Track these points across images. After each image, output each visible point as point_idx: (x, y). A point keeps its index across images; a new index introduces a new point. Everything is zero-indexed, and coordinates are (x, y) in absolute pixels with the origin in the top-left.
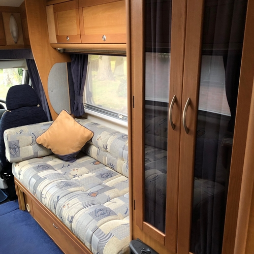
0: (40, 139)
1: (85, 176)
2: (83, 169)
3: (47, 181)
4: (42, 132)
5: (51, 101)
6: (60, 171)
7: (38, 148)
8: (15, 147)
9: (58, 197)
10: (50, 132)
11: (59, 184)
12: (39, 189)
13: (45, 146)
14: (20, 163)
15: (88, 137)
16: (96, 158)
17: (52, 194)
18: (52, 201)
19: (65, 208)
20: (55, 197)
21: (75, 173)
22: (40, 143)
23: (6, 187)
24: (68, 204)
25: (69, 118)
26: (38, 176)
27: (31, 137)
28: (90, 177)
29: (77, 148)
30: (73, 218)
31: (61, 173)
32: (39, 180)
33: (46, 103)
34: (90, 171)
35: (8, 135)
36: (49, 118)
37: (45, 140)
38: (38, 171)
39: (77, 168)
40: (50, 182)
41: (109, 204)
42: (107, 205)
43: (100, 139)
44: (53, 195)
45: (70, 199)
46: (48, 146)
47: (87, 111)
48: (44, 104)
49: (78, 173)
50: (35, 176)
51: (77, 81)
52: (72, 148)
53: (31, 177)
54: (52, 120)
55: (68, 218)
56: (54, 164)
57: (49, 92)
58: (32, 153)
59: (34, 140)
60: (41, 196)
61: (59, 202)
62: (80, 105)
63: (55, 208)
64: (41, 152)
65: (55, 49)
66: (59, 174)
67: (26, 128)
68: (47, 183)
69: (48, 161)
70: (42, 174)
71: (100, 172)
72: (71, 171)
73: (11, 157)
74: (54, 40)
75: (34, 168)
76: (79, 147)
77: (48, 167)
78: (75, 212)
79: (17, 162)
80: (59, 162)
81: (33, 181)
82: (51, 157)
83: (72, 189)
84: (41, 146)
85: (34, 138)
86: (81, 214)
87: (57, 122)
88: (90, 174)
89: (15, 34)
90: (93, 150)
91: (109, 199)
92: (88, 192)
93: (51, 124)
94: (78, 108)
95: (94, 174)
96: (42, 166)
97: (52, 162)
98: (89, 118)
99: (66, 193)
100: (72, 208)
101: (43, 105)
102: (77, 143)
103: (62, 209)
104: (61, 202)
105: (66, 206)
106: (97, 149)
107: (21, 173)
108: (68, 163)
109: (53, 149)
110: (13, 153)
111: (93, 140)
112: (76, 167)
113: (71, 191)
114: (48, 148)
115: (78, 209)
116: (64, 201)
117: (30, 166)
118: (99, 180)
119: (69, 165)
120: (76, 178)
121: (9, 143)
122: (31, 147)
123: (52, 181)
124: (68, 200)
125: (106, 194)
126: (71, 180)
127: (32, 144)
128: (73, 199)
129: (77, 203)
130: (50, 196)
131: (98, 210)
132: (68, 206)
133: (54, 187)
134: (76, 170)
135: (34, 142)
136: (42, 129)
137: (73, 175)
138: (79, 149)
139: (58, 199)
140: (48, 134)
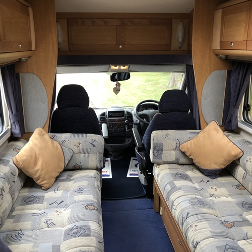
0: (184, 147)
1: (223, 199)
2: (223, 190)
3: (180, 193)
4: (187, 140)
5: (202, 110)
6: (197, 185)
7: (181, 155)
8: (159, 149)
9: (188, 213)
10: (195, 141)
11: (192, 199)
12: (173, 197)
13: (188, 155)
14: (161, 166)
15: (236, 156)
16: (241, 181)
17: (183, 208)
18: (181, 216)
19: (192, 229)
20: (184, 212)
21: (212, 191)
22: (183, 151)
23: (147, 184)
24: (196, 226)
25: (217, 131)
26: (174, 184)
27: (175, 142)
28: (229, 202)
29: (221, 164)
30: (198, 243)
31: (198, 187)
32: (174, 189)
33: (197, 110)
34: (230, 195)
35: (154, 136)
36: (198, 127)
37: (188, 148)
38: (175, 179)
39: (216, 187)
40: (184, 194)
41: (245, 244)
42: (241, 243)
43: (249, 161)
44: (183, 210)
45: (199, 220)
46: (190, 155)
47: (241, 125)
48: (196, 111)
49: (216, 193)
50: (171, 183)
51: (235, 92)
52: (216, 164)
53: (167, 183)
54: (200, 129)
55: (193, 241)
56: (193, 176)
57: (203, 99)
58: (173, 159)
59: (178, 146)
60: (172, 207)
61: (188, 220)
62: (234, 117)
63: (182, 225)
64: (183, 160)
65: (217, 55)
66: (196, 189)
67: (172, 133)
68: (181, 195)
69: (187, 170)
70: (179, 183)
71: (242, 200)
72: (209, 188)
73: (153, 158)
74: (217, 45)
75: (172, 174)
76: (224, 165)
77: (184, 177)
78: (202, 238)
79: (159, 164)
80: (199, 175)
81: (169, 188)
82: (192, 167)
83: (205, 210)
84: (183, 153)
85: (178, 144)
86: (208, 242)
87: (204, 132)
88: (230, 199)
89: (180, 40)
90: (240, 171)
91: (246, 238)
92: (223, 219)
93: (198, 133)
94: (230, 121)
95: (235, 200)
96: (181, 174)
97: (192, 173)
98: (242, 133)
99: (198, 212)
100: (199, 232)
101: (194, 112)
102: (222, 160)
103: (188, 228)
104: (190, 220)
105: (194, 228)
106: (244, 172)
107: (160, 176)
108: (208, 178)
109: (194, 160)
110: (156, 155)
111: (240, 161)
112: (215, 185)
113: (203, 212)
114: (191, 157)
115: (206, 236)
116: (193, 220)
117: (168, 171)
118: (238, 209)
119: (208, 181)
120: (213, 198)
121: (154, 144)
122: (173, 153)
123: (186, 194)
124: (198, 221)
125: (244, 230)
126: (207, 199)
127: (175, 149)
128: (203, 222)
129: (207, 228)
130: (180, 210)
131: (228, 246)
132: (195, 228)
133: (187, 202)
134: (214, 189)
135: (177, 148)
136: (188, 137)
137: (210, 194)
138: (224, 167)
139: (187, 215)
140: (193, 143)
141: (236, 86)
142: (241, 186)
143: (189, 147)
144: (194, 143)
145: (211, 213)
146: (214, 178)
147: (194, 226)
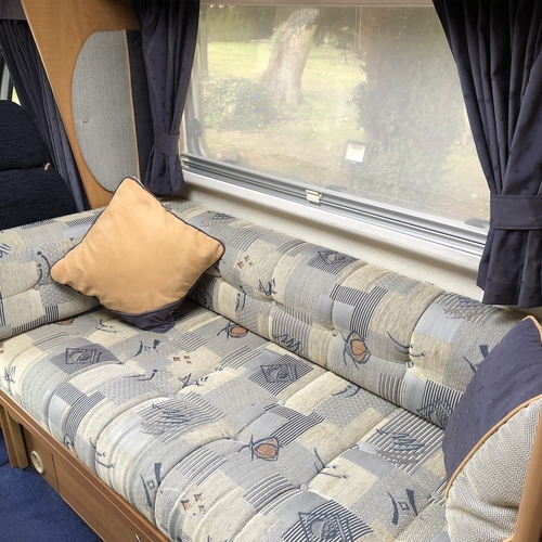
0: (64, 269)
1: (216, 377)
2: (202, 357)
3: (103, 410)
4: (66, 247)
6: (133, 367)
7: (58, 293)
9: (158, 466)
10: (93, 247)
11: (147, 415)
12: (86, 431)
13: (81, 289)
14: (7, 343)
15: (209, 259)
16: (233, 315)
17: (133, 453)
18: (138, 480)
19: (189, 512)
21: (180, 369)
22: (63, 282)
24: (197, 497)
25: (146, 203)
26: (74, 390)
27: (34, 264)
28: (233, 383)
29: (178, 290)
31: (141, 371)
32: (81, 404)
33: (67, 156)
34: (225, 362)
36: (79, 202)
37: (79, 271)
38: (71, 372)
39: (182, 354)
40: (117, 410)
41: (329, 487)
42: (319, 486)
43: (246, 264)
44: (138, 460)
45: (200, 474)
46: (88, 288)
47: (190, 176)
48: (63, 159)
49: (192, 369)
50: (66, 391)
51: (163, 89)
52: (164, 292)
53: (49, 392)
56: (113, 342)
57: (79, 122)
58: (40, 312)
59: (45, 271)
60: (94, 460)
61: (164, 487)
62: (172, 159)
63: (151, 504)
64: (67, 307)
66: (138, 378)
68: (110, 415)
69: (88, 331)
70: (89, 379)
71: (256, 363)
72: (168, 362)
75: (55, 360)
76: (182, 288)
77: (93, 355)
78: (232, 532)
80: (126, 332)
81: (61, 406)
82: (96, 317)
83: (196, 435)
84: (67, 288)
85: (45, 267)
87: (112, 215)
88: (229, 373)
90: (223, 293)
91: (319, 465)
92: (244, 439)
93: (94, 221)
94: (164, 169)
95: (242, 369)
96: (78, 350)
97: (106, 335)
98: (196, 197)
99: (182, 451)
100: (216, 514)
101: (59, 163)
102: (179, 277)
103: (177, 511)
104: (172, 486)
105: (194, 506)
106: (237, 291)
107: (14, 377)
108: (151, 336)
109: (104, 297)
111: (221, 266)
112: (180, 346)
113: (195, 443)
114: (92, 293)
115: (240, 517)
116: (182, 482)
117: (38, 355)
118: (261, 393)
119: (156, 342)
120: (192, 388)
122: (35, 294)
123: (123, 406)
124: (197, 479)
125: (303, 444)
126: (178, 397)
127: (38, 283)
128: (211, 477)
129: (230, 489)
130: (126, 463)
131: (306, 518)
132: (199, 503)
133: (137, 430)
134: (182, 358)
135: (44, 278)
136: (67, 239)
137: (180, 379)
138: (183, 294)
139: (157, 474)
140: (87, 253)
141: (164, 72)
142: (236, 328)
143: (79, 265)
144: (91, 250)
145: (214, 435)
146: (168, 329)
147: (192, 500)
